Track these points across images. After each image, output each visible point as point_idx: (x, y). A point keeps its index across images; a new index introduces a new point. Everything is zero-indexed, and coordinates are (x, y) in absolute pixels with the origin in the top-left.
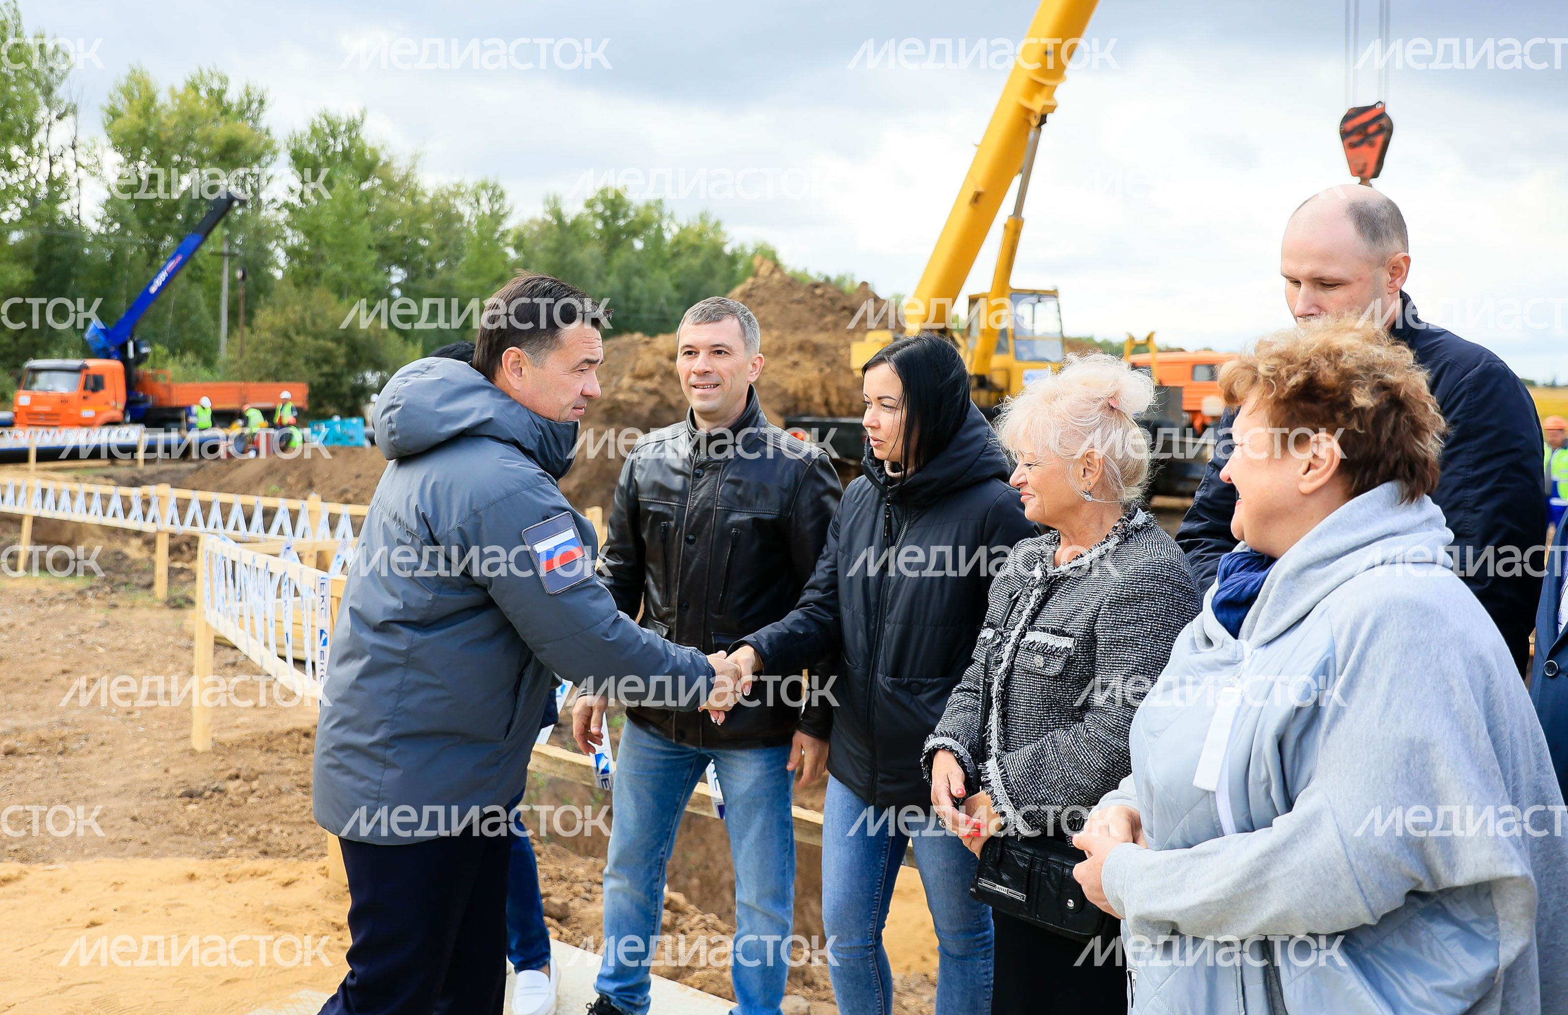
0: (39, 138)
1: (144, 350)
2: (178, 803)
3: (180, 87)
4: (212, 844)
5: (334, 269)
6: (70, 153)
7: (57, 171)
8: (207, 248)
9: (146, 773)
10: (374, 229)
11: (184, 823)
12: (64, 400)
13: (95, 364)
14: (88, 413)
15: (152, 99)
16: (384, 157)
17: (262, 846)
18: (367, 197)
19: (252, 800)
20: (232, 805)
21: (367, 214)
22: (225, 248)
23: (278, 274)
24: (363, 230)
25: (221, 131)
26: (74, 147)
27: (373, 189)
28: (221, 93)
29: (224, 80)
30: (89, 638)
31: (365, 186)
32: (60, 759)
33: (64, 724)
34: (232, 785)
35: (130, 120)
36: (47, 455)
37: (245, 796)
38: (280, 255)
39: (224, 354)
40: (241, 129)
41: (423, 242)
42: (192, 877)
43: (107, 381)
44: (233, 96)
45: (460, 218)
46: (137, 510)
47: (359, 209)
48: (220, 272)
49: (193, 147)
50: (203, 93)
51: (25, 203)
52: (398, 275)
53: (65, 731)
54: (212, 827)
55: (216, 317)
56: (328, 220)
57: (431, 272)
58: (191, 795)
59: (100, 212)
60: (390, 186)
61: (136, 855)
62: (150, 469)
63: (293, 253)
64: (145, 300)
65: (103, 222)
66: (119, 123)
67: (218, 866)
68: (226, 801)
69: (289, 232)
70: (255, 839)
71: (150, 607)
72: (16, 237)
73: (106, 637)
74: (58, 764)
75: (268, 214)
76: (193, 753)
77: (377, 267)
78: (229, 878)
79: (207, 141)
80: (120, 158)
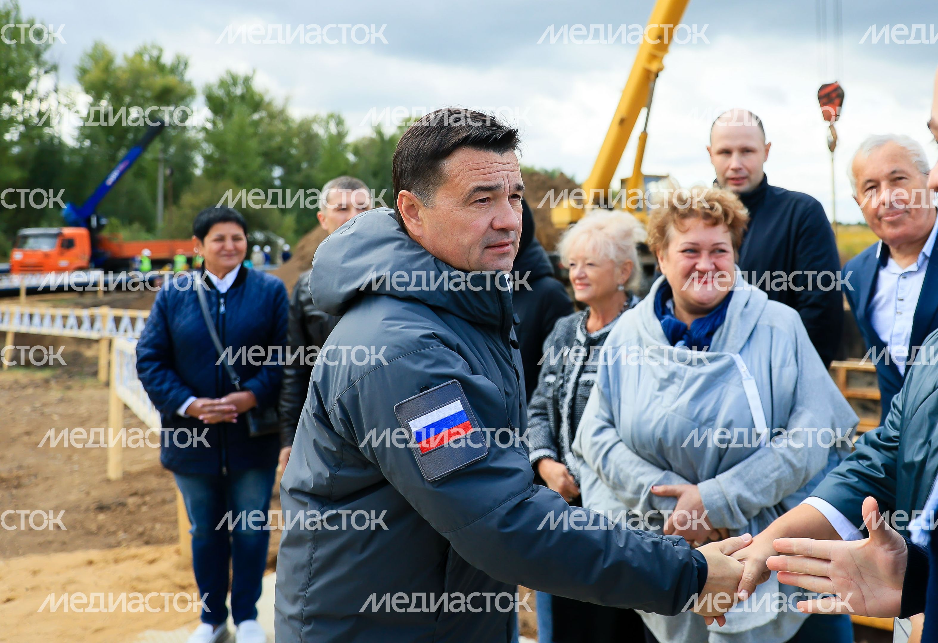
0: (32, 85)
1: (104, 221)
2: (92, 515)
3: (130, 53)
4: (112, 540)
5: (233, 168)
6: (53, 96)
7: (44, 107)
8: (148, 156)
9: (73, 497)
10: (261, 142)
11: (93, 527)
12: (46, 255)
13: (68, 231)
14: (63, 263)
15: (110, 61)
16: (267, 99)
17: (145, 538)
18: (256, 124)
19: (144, 509)
20: (130, 513)
21: (255, 134)
22: (160, 156)
23: (198, 172)
24: (253, 144)
25: (159, 81)
26: (56, 91)
27: (261, 119)
28: (159, 58)
29: (161, 50)
30: (47, 410)
31: (256, 116)
32: (14, 492)
33: (20, 467)
34: (131, 501)
35: (95, 74)
36: (32, 291)
37: (139, 506)
38: (199, 160)
39: (160, 224)
40: (171, 80)
41: (293, 151)
42: (90, 563)
43: (78, 242)
44: (167, 59)
45: (316, 136)
46: (86, 324)
47: (250, 130)
48: (156, 170)
49: (139, 92)
50: (146, 58)
51: (22, 128)
52: (277, 172)
53: (21, 473)
54: (113, 528)
55: (154, 200)
56: (230, 138)
57: (299, 169)
58: (101, 508)
59: (76, 133)
60: (272, 116)
61: (56, 551)
62: (107, 298)
63: (208, 158)
64: (103, 189)
65: (78, 139)
66: (88, 77)
67: (110, 554)
68: (125, 510)
69: (205, 145)
70: (141, 534)
71: (95, 387)
72: (16, 150)
73: (61, 409)
74: (12, 496)
75: (192, 134)
76: (108, 481)
77: (262, 167)
78: (116, 561)
79: (148, 88)
80: (89, 99)
